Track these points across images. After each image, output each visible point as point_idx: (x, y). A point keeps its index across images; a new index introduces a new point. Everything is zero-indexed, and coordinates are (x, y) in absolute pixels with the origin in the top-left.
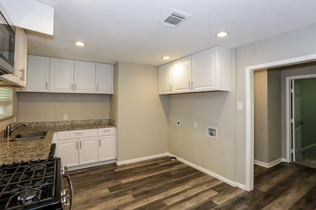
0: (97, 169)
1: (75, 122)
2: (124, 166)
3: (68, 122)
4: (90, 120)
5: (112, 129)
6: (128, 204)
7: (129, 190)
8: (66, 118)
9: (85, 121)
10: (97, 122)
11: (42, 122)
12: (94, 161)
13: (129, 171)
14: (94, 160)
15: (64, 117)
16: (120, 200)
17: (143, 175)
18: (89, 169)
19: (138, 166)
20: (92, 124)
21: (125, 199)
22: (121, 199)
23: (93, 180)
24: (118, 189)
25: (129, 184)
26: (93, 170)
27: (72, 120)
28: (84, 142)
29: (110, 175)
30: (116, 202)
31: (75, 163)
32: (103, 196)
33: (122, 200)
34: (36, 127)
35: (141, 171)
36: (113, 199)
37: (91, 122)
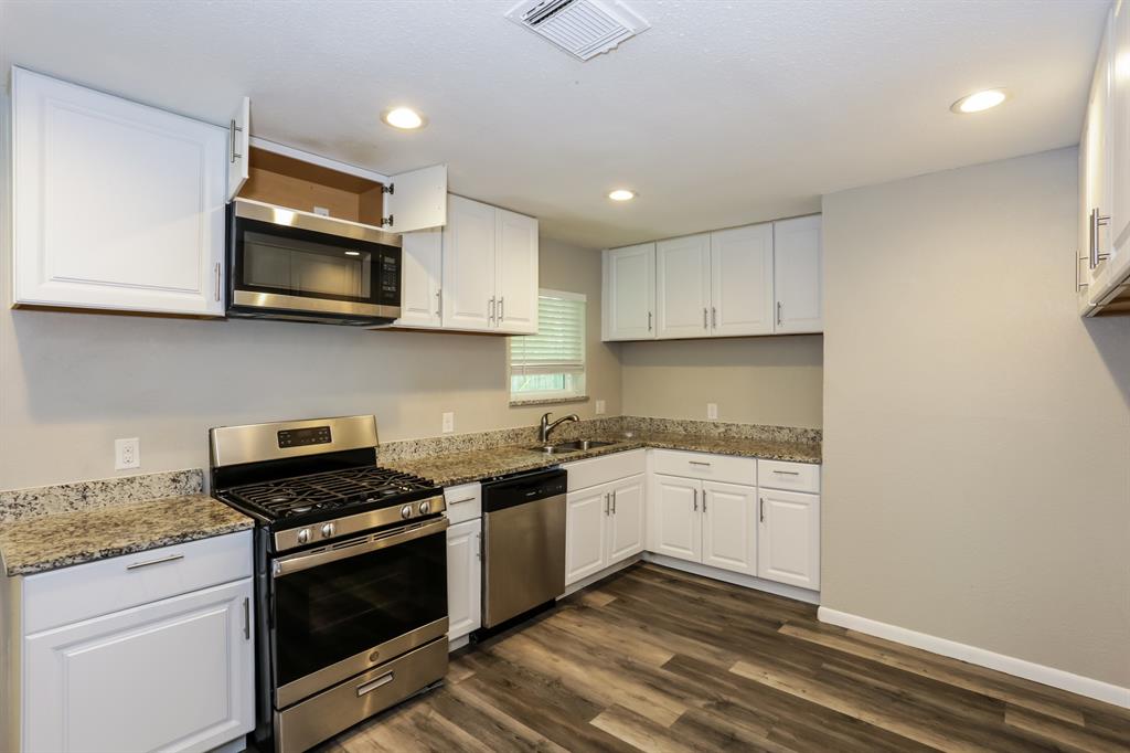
0: (747, 599)
1: (734, 429)
2: (841, 633)
3: (716, 426)
4: (781, 428)
5: (807, 471)
6: (635, 721)
7: (702, 696)
8: (712, 414)
9: (762, 429)
10: (804, 440)
11: (661, 420)
12: (742, 567)
13: (815, 656)
14: (744, 565)
15: (709, 412)
16: (642, 699)
17: (835, 695)
18: (730, 589)
19: (889, 661)
20: (788, 442)
21: (654, 705)
22: (649, 698)
23: (693, 621)
24: (688, 674)
25: (738, 686)
26: (733, 596)
27: (729, 423)
28: (716, 495)
29: (746, 630)
30: (629, 694)
31: (691, 553)
32: (636, 661)
33: (649, 701)
34: (650, 430)
35: (857, 682)
36: (639, 683)
37: (784, 436)
